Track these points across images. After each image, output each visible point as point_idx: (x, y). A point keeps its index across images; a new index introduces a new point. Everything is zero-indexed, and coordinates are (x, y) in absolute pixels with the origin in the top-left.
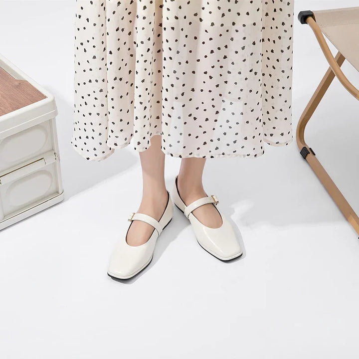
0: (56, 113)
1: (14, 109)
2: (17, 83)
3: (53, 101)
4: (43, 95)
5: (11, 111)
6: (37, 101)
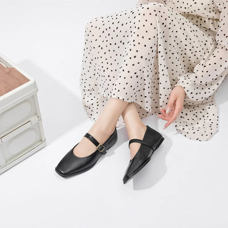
0: (37, 90)
2: (8, 71)
3: (35, 83)
4: (27, 79)
5: (6, 93)
6: (23, 84)
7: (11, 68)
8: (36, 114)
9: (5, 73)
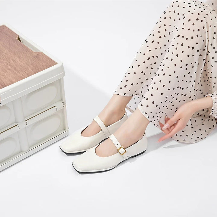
0: (64, 74)
1: (35, 73)
2: (36, 54)
3: (62, 66)
4: (55, 62)
5: (33, 74)
6: (51, 66)
7: (38, 52)
8: (62, 100)
9: (33, 56)
